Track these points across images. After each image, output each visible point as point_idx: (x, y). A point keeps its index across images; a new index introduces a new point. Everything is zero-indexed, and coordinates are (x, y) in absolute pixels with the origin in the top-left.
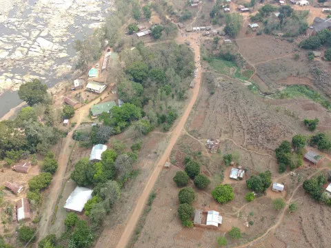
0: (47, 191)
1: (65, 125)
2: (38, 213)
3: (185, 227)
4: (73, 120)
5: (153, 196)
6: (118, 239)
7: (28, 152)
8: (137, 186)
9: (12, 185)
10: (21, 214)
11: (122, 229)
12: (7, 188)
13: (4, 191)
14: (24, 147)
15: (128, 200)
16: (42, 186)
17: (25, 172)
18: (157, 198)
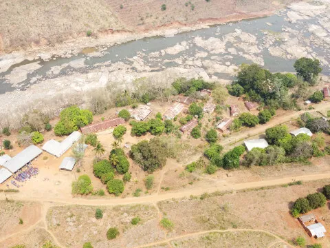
0: (248, 128)
1: (306, 104)
2: (230, 134)
3: (291, 213)
4: (314, 105)
5: (299, 183)
6: (249, 181)
7: (262, 99)
8: (298, 170)
9: (234, 109)
10: (222, 126)
11: (257, 179)
12: (230, 109)
13: (228, 109)
14: (264, 96)
15: (281, 171)
16: (247, 121)
17: (249, 109)
18: (299, 186)
